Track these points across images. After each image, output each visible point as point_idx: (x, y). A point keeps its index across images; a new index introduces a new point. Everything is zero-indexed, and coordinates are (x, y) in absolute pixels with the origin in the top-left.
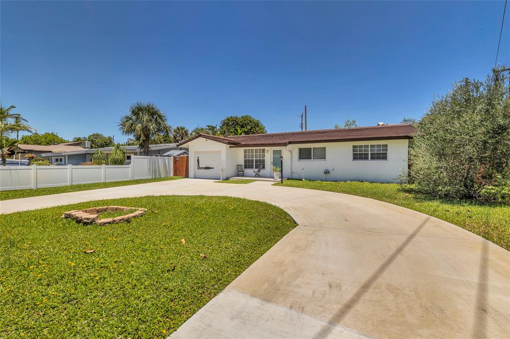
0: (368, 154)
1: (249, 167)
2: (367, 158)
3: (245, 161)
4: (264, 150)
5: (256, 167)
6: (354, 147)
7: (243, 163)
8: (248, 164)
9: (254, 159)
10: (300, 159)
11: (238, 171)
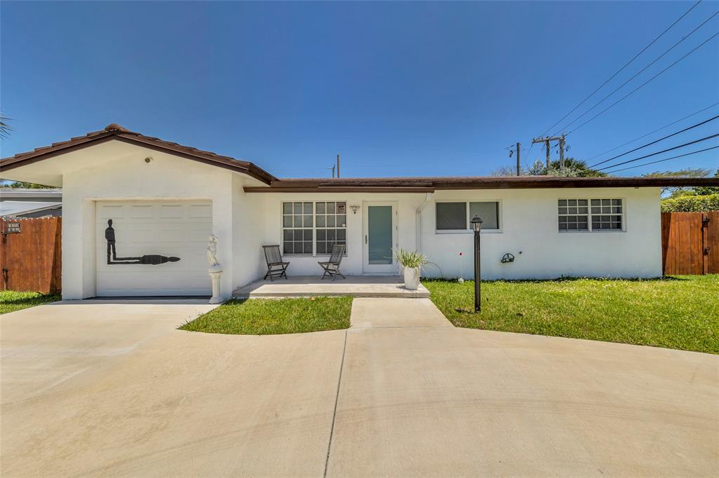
0: (586, 218)
1: (298, 251)
2: (586, 227)
3: (287, 235)
4: (342, 206)
5: (321, 251)
6: (562, 202)
7: (278, 239)
8: (296, 243)
9: (314, 229)
10: (438, 228)
11: (269, 265)
